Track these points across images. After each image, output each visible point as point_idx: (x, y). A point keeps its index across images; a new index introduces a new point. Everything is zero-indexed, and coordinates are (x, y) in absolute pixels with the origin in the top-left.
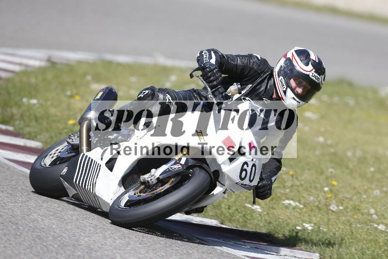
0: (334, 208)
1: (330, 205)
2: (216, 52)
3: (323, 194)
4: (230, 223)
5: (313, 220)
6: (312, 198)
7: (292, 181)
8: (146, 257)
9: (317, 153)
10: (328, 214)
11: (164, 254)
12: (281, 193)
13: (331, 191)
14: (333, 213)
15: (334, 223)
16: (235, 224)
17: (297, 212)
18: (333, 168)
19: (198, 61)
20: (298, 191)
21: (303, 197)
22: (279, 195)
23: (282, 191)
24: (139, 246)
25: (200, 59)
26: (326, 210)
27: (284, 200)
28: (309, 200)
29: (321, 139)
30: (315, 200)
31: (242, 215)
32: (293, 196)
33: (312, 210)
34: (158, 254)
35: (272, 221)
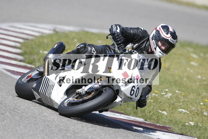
0: (205, 114)
1: (204, 112)
2: (120, 26)
3: (200, 106)
4: (150, 120)
5: (194, 120)
6: (193, 108)
7: (184, 99)
8: (105, 138)
9: (197, 84)
10: (202, 117)
11: (114, 136)
12: (177, 105)
13: (204, 105)
14: (205, 117)
15: (205, 122)
16: (152, 121)
17: (186, 115)
18: (205, 92)
19: (110, 31)
20: (187, 104)
21: (189, 107)
22: (176, 106)
23: (178, 104)
24: (101, 131)
25: (111, 30)
26: (201, 115)
27: (179, 109)
28: (192, 109)
29: (199, 77)
30: (196, 109)
31: (156, 116)
32: (184, 107)
33: (194, 115)
34: (111, 136)
35: (172, 120)
